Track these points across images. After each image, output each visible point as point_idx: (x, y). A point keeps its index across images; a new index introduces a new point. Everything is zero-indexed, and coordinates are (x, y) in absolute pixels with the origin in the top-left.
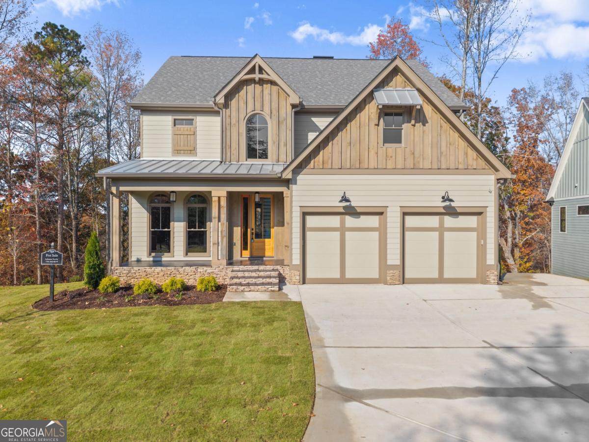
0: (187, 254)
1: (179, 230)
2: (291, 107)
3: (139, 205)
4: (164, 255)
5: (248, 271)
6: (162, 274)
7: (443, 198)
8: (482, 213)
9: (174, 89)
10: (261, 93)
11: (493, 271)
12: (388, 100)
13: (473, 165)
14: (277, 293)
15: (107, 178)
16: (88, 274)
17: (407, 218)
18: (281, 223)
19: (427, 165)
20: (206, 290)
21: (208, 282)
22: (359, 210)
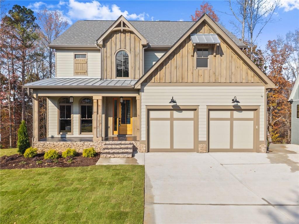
0: (81, 133)
1: (76, 118)
2: (142, 47)
3: (53, 105)
4: (67, 134)
5: (114, 144)
6: (63, 146)
7: (233, 100)
8: (257, 109)
9: (76, 37)
10: (124, 38)
11: (264, 145)
12: (199, 41)
13: (251, 80)
14: (131, 159)
15: (30, 89)
16: (19, 146)
17: (211, 112)
18: (135, 115)
19: (223, 80)
20: (88, 156)
21: (90, 152)
22: (181, 108)
